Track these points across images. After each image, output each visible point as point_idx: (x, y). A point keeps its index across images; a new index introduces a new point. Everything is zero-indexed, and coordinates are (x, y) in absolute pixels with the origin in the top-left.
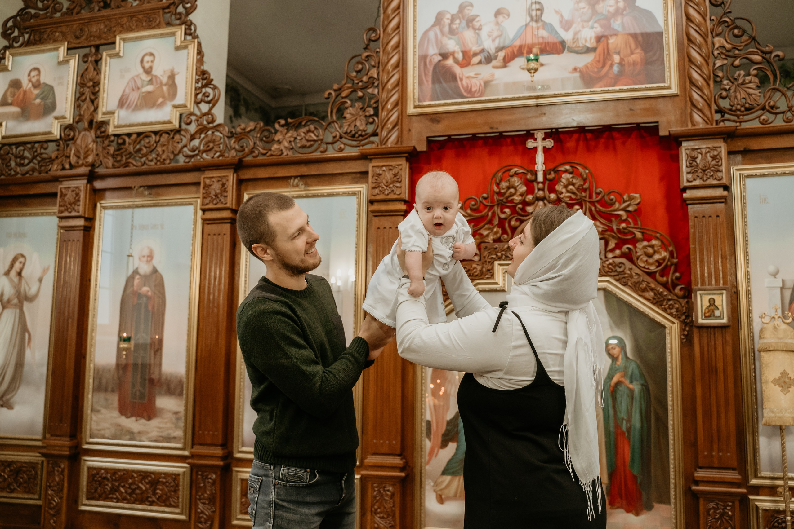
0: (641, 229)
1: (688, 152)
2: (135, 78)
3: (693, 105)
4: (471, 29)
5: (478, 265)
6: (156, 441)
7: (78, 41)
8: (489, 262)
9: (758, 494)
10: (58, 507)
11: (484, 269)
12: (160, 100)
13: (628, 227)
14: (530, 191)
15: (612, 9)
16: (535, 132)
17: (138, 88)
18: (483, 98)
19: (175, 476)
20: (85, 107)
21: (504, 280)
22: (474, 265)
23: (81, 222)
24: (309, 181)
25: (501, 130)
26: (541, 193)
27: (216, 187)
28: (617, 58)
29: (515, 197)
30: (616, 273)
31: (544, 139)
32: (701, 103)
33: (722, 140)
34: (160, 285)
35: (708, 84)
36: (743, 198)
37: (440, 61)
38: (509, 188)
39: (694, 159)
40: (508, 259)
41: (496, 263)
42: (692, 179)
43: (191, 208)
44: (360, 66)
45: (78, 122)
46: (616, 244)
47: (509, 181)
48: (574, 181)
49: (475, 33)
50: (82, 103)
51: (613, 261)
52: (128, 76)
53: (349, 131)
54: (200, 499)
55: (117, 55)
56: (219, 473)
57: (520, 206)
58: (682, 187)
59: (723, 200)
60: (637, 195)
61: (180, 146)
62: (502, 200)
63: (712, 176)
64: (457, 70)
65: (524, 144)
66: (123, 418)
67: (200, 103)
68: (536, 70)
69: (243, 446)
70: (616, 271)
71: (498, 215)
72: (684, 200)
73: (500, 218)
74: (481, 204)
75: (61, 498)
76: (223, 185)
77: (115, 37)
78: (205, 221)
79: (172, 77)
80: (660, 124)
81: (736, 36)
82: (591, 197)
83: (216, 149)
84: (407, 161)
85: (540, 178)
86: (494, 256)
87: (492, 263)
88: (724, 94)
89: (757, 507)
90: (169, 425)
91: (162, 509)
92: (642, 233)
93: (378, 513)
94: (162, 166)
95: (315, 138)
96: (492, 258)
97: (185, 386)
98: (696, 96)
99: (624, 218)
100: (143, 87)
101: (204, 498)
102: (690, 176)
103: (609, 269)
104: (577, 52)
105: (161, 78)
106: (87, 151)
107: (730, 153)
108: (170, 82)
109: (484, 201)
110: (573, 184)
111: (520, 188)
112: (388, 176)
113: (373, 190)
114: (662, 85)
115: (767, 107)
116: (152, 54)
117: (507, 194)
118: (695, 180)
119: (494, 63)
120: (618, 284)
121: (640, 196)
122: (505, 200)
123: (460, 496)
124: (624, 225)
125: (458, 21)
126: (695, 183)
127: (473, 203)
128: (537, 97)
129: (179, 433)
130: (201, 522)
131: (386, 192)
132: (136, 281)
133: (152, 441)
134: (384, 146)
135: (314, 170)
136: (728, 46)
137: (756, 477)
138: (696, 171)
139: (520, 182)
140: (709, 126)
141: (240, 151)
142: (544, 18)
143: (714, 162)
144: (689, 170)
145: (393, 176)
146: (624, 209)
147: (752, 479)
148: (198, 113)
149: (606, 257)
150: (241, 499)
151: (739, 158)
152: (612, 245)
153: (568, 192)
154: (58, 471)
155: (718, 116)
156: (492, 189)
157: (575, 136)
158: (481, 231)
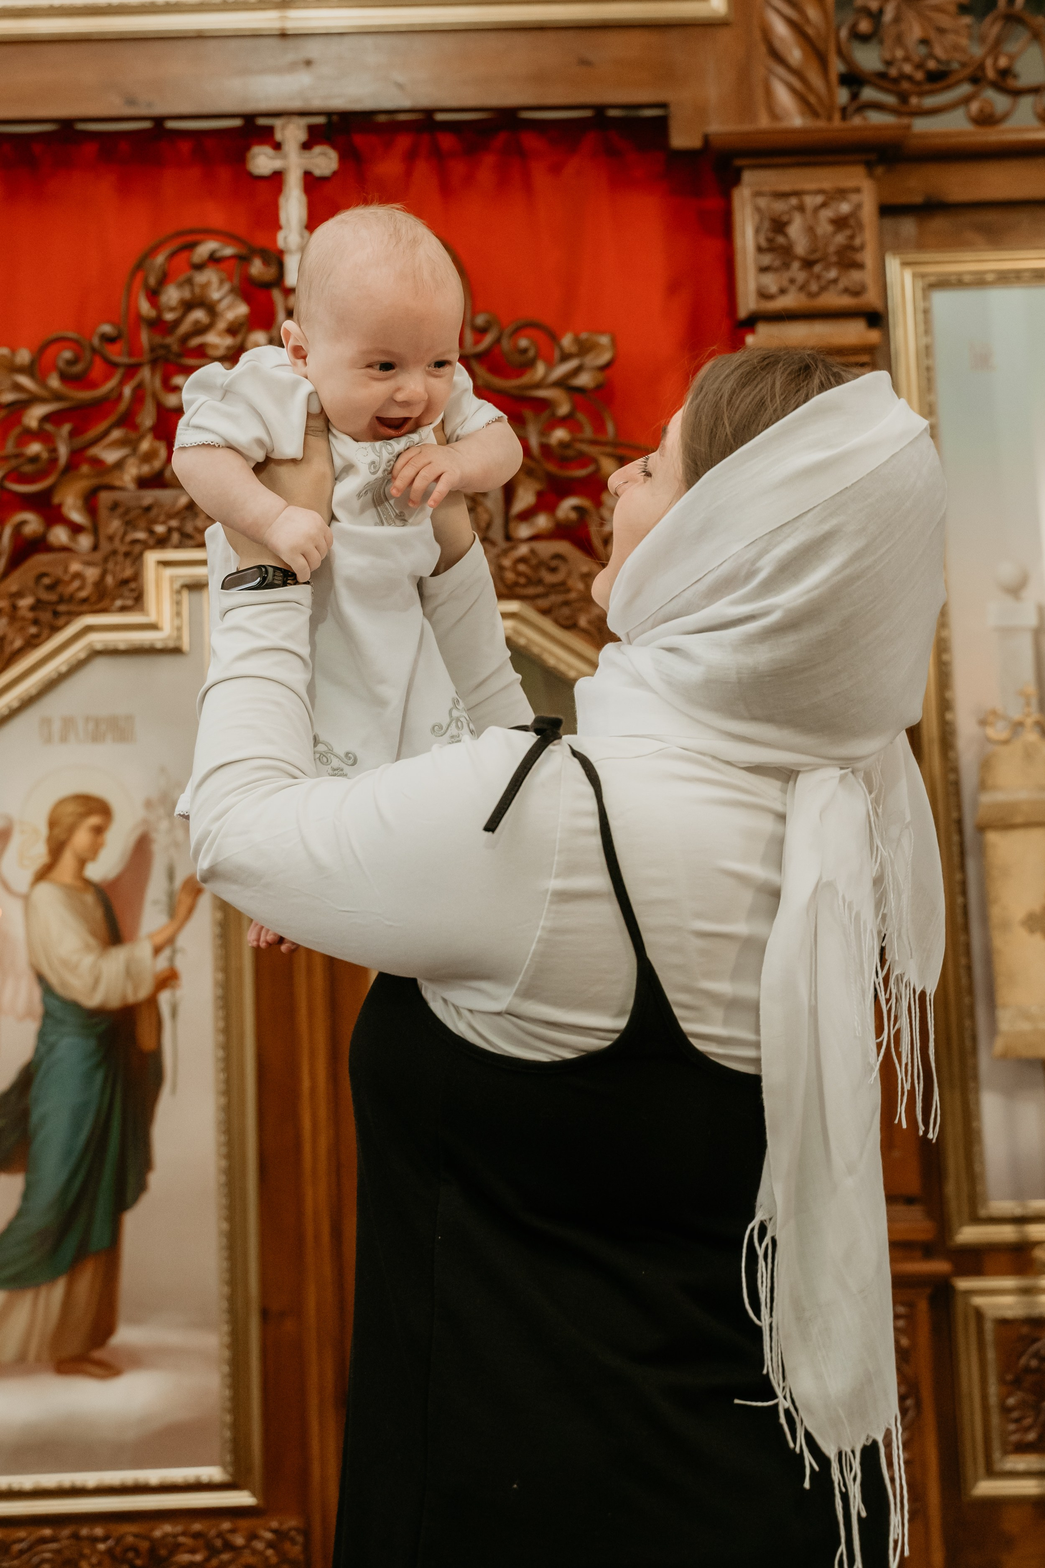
0: (615, 445)
1: (762, 202)
3: (773, 54)
5: (88, 564)
8: (127, 555)
9: (978, 1271)
11: (109, 580)
13: (574, 440)
14: (261, 317)
16: (277, 123)
21: (178, 614)
22: (75, 567)
25: (160, 109)
29: (212, 339)
30: (540, 590)
31: (306, 146)
36: (923, 352)
38: (188, 306)
39: (779, 226)
40: (191, 542)
41: (152, 557)
42: (773, 289)
46: (539, 495)
47: (189, 281)
51: (533, 551)
58: (743, 312)
59: (865, 358)
60: (604, 340)
62: (167, 347)
63: (835, 281)
65: (240, 158)
70: (540, 582)
71: (155, 397)
73: (161, 408)
74: (98, 363)
80: (673, 110)
86: (141, 535)
87: (137, 559)
88: (864, 26)
89: (979, 1314)
96: (135, 542)
98: (780, 29)
99: (564, 409)
102: (769, 280)
103: (519, 574)
107: (887, 210)
109: (105, 350)
111: (230, 307)
115: (991, 73)
117: (185, 327)
118: (783, 291)
120: (547, 624)
121: (614, 342)
122: (175, 348)
123: (38, 1359)
124: (562, 434)
126: (784, 302)
127: (67, 354)
128: (284, 5)
137: (976, 1220)
138: (786, 266)
139: (227, 287)
140: (821, 124)
143: (840, 239)
144: (767, 259)
146: (562, 383)
147: (962, 1225)
149: (508, 537)
151: (908, 227)
155: (843, 95)
156: (132, 306)
157: (403, 142)
158: (97, 451)
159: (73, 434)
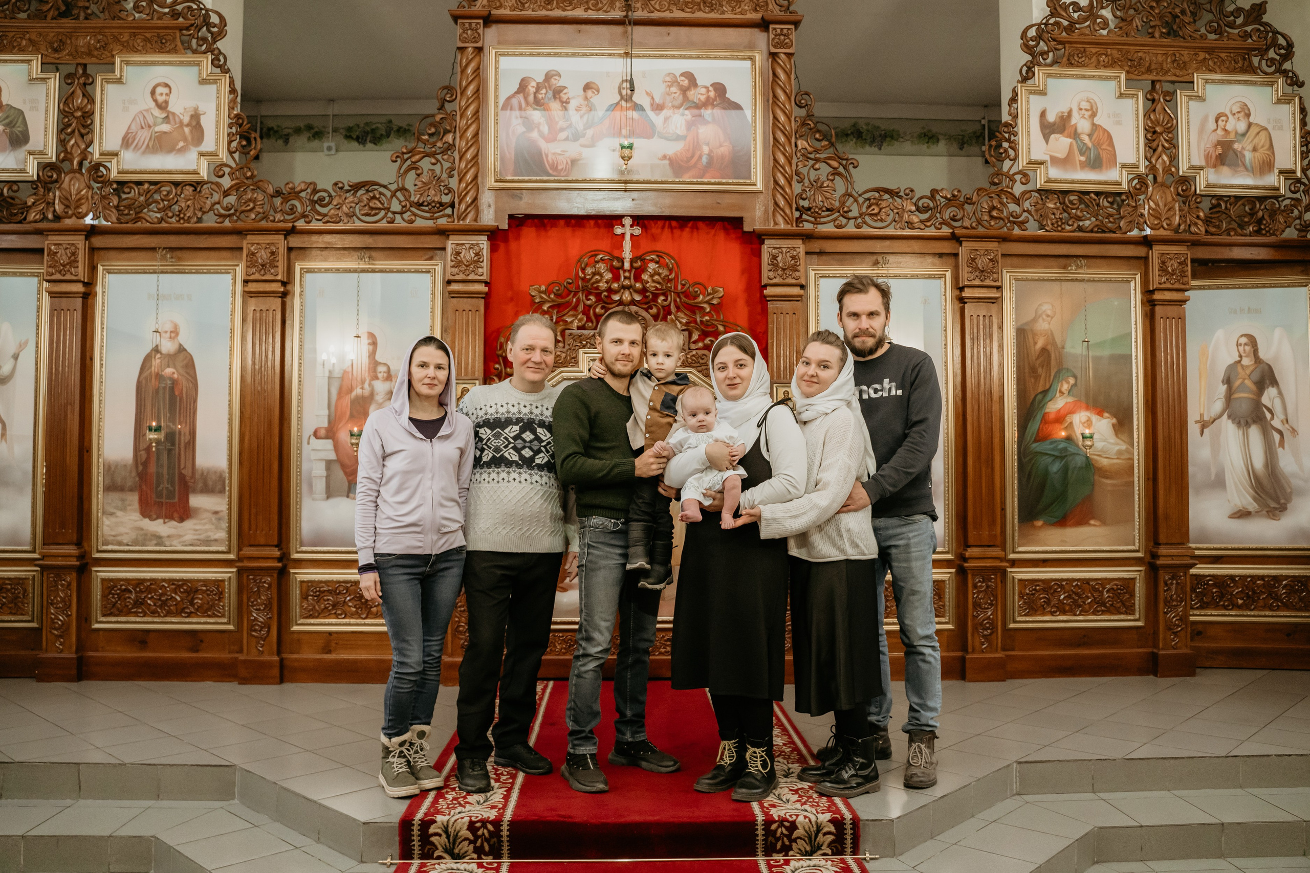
0: (722, 321)
1: (770, 250)
2: (145, 113)
3: (776, 204)
4: (558, 101)
6: (191, 545)
7: (56, 55)
8: (572, 351)
10: (65, 627)
11: (569, 357)
12: (181, 144)
13: (711, 320)
14: (616, 278)
15: (703, 98)
16: (623, 218)
17: (150, 127)
18: (570, 178)
19: (218, 583)
20: (72, 142)
23: (79, 288)
24: (374, 254)
26: (627, 282)
27: (263, 255)
28: (706, 150)
29: (601, 284)
30: (699, 365)
32: (782, 203)
33: (800, 242)
34: (190, 366)
35: (790, 185)
36: (817, 297)
37: (524, 132)
38: (594, 274)
39: (775, 257)
41: (581, 351)
42: (772, 277)
43: (228, 278)
44: (433, 130)
45: (63, 160)
46: (699, 336)
47: (595, 266)
48: (661, 271)
49: (562, 106)
50: (68, 138)
51: (697, 353)
52: (134, 110)
53: (421, 201)
54: (252, 606)
55: (119, 81)
56: (275, 575)
57: (605, 293)
58: (763, 284)
59: (799, 299)
60: (721, 289)
61: (209, 202)
62: (587, 287)
63: (791, 275)
64: (543, 146)
65: (611, 228)
66: (147, 521)
67: (235, 152)
68: (630, 158)
69: (301, 546)
70: (699, 362)
71: (583, 301)
72: (765, 297)
73: (584, 304)
74: (566, 291)
75: (68, 616)
76: (273, 253)
77: (113, 56)
78: (248, 295)
79: (196, 117)
80: (745, 219)
81: (817, 140)
82: (676, 287)
83: (258, 209)
84: (488, 239)
85: (627, 265)
86: (579, 344)
87: (577, 351)
88: (804, 196)
90: (207, 527)
91: (203, 620)
92: (724, 326)
93: (460, 607)
94: (186, 225)
95: (380, 205)
96: (577, 345)
97: (227, 482)
98: (778, 196)
99: (708, 310)
100: (155, 125)
101: (258, 604)
102: (771, 274)
103: (693, 360)
104: (667, 139)
105: (181, 117)
106: (80, 199)
107: (807, 253)
108: (194, 123)
109: (569, 286)
110: (659, 274)
111: (606, 275)
112: (470, 255)
113: (453, 269)
114: (748, 181)
115: (841, 212)
116: (167, 85)
117: (593, 280)
118: (775, 277)
119: (582, 141)
120: (700, 375)
121: (724, 290)
122: (590, 287)
124: (707, 318)
125: (544, 91)
126: (775, 281)
127: (557, 288)
128: (626, 182)
129: (222, 535)
130: (255, 631)
131: (467, 273)
132: (156, 362)
133: (186, 545)
134: (461, 222)
135: (381, 241)
136: (809, 148)
138: (777, 270)
139: (605, 268)
140: (789, 227)
141: (288, 215)
142: (634, 98)
143: (793, 262)
144: (771, 268)
145: (473, 255)
146: (707, 302)
148: (234, 165)
150: (301, 603)
151: (815, 258)
152: (695, 337)
153: (654, 281)
154: (62, 585)
155: (797, 214)
156: (577, 274)
157: (660, 223)
158: (565, 318)
159: (558, 312)
